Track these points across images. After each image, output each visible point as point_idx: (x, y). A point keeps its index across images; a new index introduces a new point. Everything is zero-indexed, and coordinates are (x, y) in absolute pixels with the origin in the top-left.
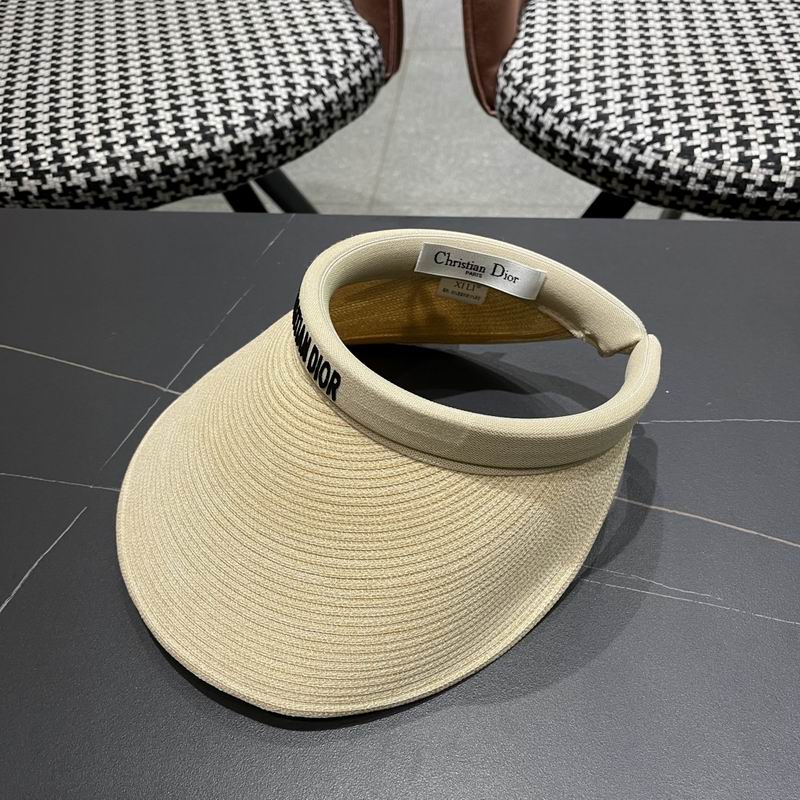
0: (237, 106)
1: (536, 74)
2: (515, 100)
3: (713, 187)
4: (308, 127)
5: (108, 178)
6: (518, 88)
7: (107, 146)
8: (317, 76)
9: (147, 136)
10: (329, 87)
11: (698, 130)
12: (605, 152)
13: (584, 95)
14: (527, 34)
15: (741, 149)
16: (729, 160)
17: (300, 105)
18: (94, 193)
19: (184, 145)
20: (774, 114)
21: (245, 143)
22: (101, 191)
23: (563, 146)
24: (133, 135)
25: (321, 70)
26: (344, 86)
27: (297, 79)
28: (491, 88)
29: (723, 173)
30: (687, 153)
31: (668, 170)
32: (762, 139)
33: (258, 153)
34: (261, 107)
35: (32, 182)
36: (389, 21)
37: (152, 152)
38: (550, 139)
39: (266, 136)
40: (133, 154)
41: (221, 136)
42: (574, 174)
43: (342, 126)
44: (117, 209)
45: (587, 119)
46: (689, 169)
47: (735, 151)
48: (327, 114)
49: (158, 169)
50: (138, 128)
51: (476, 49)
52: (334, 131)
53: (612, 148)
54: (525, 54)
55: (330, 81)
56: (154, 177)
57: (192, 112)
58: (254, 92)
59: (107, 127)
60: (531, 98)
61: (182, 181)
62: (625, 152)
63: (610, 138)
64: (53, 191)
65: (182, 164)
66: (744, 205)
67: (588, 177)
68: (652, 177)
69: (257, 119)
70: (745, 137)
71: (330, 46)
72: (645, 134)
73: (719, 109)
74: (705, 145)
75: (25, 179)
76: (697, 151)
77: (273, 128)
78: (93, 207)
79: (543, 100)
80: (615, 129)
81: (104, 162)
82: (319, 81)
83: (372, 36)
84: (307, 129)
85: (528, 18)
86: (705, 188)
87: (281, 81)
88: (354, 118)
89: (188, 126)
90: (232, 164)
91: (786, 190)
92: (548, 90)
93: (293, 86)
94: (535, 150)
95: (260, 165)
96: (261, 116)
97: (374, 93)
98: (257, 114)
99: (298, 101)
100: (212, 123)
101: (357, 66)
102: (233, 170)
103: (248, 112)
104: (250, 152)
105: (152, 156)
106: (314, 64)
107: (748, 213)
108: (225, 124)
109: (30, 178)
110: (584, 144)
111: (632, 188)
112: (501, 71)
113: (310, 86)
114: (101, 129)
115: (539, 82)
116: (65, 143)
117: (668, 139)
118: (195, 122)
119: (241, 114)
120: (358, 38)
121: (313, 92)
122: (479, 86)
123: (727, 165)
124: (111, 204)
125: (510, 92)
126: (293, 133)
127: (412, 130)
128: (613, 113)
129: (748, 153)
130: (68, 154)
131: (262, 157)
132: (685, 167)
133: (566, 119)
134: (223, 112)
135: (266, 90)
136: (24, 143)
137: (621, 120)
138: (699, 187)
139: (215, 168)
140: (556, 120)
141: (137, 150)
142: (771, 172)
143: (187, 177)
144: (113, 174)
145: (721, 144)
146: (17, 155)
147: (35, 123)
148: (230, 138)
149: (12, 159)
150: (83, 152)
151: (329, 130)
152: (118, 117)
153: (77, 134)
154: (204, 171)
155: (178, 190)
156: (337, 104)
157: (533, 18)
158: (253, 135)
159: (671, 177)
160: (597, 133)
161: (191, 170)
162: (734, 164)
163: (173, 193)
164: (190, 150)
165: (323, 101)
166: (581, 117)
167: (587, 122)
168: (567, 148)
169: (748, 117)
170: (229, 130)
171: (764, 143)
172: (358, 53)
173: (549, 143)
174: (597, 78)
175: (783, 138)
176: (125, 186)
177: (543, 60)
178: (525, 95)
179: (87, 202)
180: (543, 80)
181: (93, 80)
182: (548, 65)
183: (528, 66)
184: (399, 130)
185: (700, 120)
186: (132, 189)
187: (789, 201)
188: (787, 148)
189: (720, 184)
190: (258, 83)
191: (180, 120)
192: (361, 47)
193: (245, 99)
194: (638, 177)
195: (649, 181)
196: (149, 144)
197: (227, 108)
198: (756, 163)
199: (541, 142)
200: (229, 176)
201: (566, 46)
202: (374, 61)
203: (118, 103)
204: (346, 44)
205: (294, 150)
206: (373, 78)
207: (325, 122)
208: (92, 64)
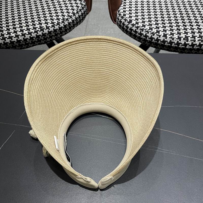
0: (49, 21)
1: (127, 14)
2: (121, 20)
4: (68, 27)
5: (16, 40)
6: (122, 17)
7: (15, 32)
8: (70, 13)
9: (26, 29)
10: (73, 16)
11: (168, 30)
12: (144, 35)
13: (139, 19)
14: (124, 3)
15: (179, 35)
16: (176, 38)
17: (66, 21)
18: (12, 44)
19: (35, 32)
20: (187, 26)
21: (52, 31)
22: (14, 44)
23: (134, 33)
24: (22, 29)
26: (77, 15)
27: (65, 14)
28: (115, 17)
29: (174, 41)
30: (165, 36)
31: (160, 40)
32: (184, 32)
33: (55, 34)
34: (56, 21)
37: (27, 33)
38: (130, 31)
39: (57, 29)
41: (45, 29)
42: (136, 40)
43: (77, 26)
44: (18, 49)
45: (140, 26)
46: (165, 40)
47: (177, 35)
48: (73, 23)
49: (29, 38)
50: (23, 27)
51: (111, 7)
52: (75, 28)
53: (146, 34)
54: (124, 8)
55: (73, 14)
56: (28, 40)
57: (38, 23)
58: (54, 17)
59: (15, 27)
61: (35, 41)
62: (149, 35)
63: (146, 31)
64: (1, 44)
65: (35, 37)
66: (179, 50)
67: (140, 41)
68: (156, 42)
69: (55, 25)
70: (180, 32)
71: (73, 5)
72: (154, 30)
73: (173, 24)
74: (170, 34)
76: (168, 35)
77: (59, 27)
78: (12, 48)
79: (129, 21)
80: (147, 29)
81: (14, 36)
82: (71, 14)
83: (84, 2)
86: (170, 45)
87: (61, 14)
88: (80, 24)
89: (37, 27)
90: (48, 36)
91: (189, 46)
92: (130, 18)
93: (64, 16)
94: (126, 33)
95: (56, 37)
96: (56, 24)
97: (85, 17)
98: (55, 23)
99: (65, 20)
100: (43, 26)
101: (80, 10)
102: (49, 38)
103: (52, 23)
104: (53, 33)
105: (27, 35)
106: (69, 10)
108: (46, 26)
110: (139, 33)
111: (151, 44)
112: (118, 13)
113: (68, 16)
114: (13, 27)
115: (127, 16)
116: (4, 31)
117: (160, 32)
118: (38, 25)
119: (50, 24)
120: (80, 3)
121: (69, 17)
122: (112, 16)
123: (175, 39)
124: (17, 47)
125: (120, 18)
126: (64, 28)
127: (93, 23)
128: (147, 25)
130: (5, 34)
131: (56, 35)
132: (164, 39)
133: (134, 26)
134: (46, 23)
135: (57, 17)
137: (148, 27)
138: (168, 44)
139: (44, 38)
140: (132, 26)
141: (23, 33)
142: (186, 41)
143: (37, 40)
145: (174, 33)
148: (48, 30)
150: (9, 33)
151: (73, 27)
152: (18, 24)
153: (7, 28)
154: (41, 39)
155: (34, 44)
156: (75, 20)
158: (54, 29)
159: (161, 42)
160: (142, 30)
161: (38, 38)
162: (176, 39)
163: (33, 44)
164: (38, 33)
165: (72, 20)
166: (138, 26)
167: (140, 27)
169: (180, 26)
170: (48, 28)
171: (184, 34)
172: (81, 7)
174: (142, 15)
175: (189, 32)
176: (20, 43)
177: (128, 10)
178: (124, 19)
179: (10, 47)
180: (128, 15)
181: (11, 14)
182: (130, 11)
183: (124, 11)
184: (89, 23)
185: (168, 27)
186: (22, 44)
187: (190, 48)
188: (190, 35)
189: (173, 44)
190: (55, 15)
191: (35, 25)
192: (81, 5)
193: (51, 19)
194: (153, 41)
195: (155, 42)
196: (26, 31)
197: (47, 22)
198: (182, 39)
199: (128, 31)
200: (48, 39)
201: (134, 6)
202: (85, 9)
203: (18, 20)
204: (77, 4)
205: (64, 33)
206: (84, 13)
207: (72, 25)
208: (10, 9)
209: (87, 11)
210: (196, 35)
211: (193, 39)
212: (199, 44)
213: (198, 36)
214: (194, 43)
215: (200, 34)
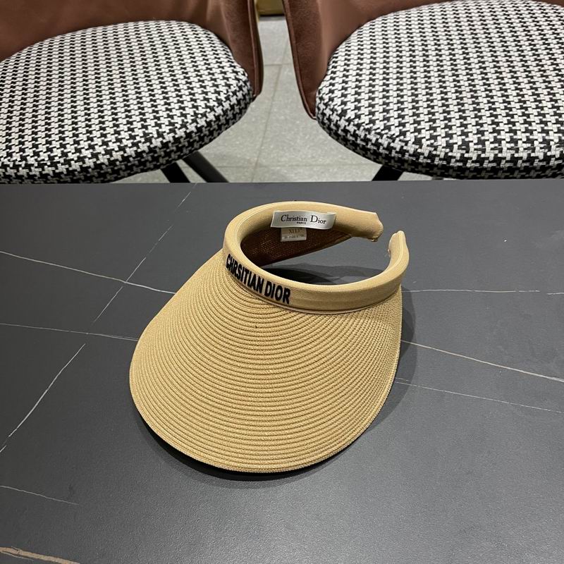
0: (165, 121)
1: (336, 97)
2: (325, 112)
3: (433, 161)
5: (92, 165)
6: (326, 105)
7: (91, 147)
8: (211, 100)
9: (114, 140)
10: (218, 107)
11: (424, 128)
12: (373, 142)
13: (362, 108)
14: (333, 72)
15: (448, 139)
16: (441, 145)
17: (201, 118)
18: (85, 173)
19: (134, 145)
20: (468, 118)
21: (170, 142)
22: (88, 172)
23: (351, 138)
24: (106, 140)
25: (214, 97)
26: (226, 105)
27: (199, 103)
28: (312, 104)
29: (438, 153)
30: (418, 142)
31: (408, 151)
32: (459, 133)
33: (177, 147)
34: (178, 120)
35: (50, 168)
36: (253, 65)
37: (117, 149)
38: (344, 134)
39: (182, 137)
40: (106, 150)
41: (156, 138)
42: (359, 153)
43: (226, 129)
44: (98, 183)
45: (364, 123)
46: (419, 151)
47: (444, 140)
48: (217, 123)
49: (120, 159)
50: (108, 136)
51: (302, 83)
52: (222, 132)
53: (377, 139)
54: (331, 84)
55: (218, 103)
56: (118, 163)
57: (139, 125)
58: (174, 112)
59: (91, 136)
60: (333, 110)
61: (134, 165)
62: (384, 141)
63: (376, 133)
64: (62, 173)
65: (134, 155)
66: (451, 171)
68: (400, 156)
69: (176, 128)
70: (450, 132)
71: (219, 82)
72: (395, 131)
73: (437, 116)
74: (428, 137)
75: (46, 167)
76: (423, 141)
77: (185, 132)
78: (83, 181)
79: (339, 112)
80: (379, 128)
81: (90, 156)
82: (212, 103)
83: (244, 75)
84: (205, 131)
85: (333, 62)
86: (429, 161)
87: (190, 105)
89: (136, 134)
90: (163, 154)
91: (473, 162)
92: (343, 106)
93: (197, 107)
94: (337, 140)
95: (179, 153)
96: (179, 126)
97: (246, 108)
98: (176, 125)
99: (200, 116)
100: (150, 131)
101: (234, 93)
102: (163, 157)
103: (171, 124)
104: (172, 146)
105: (116, 152)
106: (209, 94)
107: (454, 174)
108: (157, 130)
109: (49, 166)
110: (362, 137)
111: (390, 162)
112: (317, 95)
113: (207, 107)
114: (88, 137)
115: (338, 101)
116: (68, 146)
117: (408, 134)
118: (141, 131)
119: (167, 125)
121: (208, 110)
122: (306, 103)
123: (440, 148)
124: (94, 179)
125: (322, 106)
126: (197, 135)
127: (283, 118)
128: (378, 119)
129: (451, 141)
130: (70, 152)
131: (179, 149)
132: (417, 149)
133: (352, 123)
134: (157, 125)
135: (181, 111)
136: (45, 147)
137: (382, 123)
138: (425, 161)
139: (152, 157)
140: (347, 123)
141: (108, 148)
142: (464, 152)
143: (136, 162)
144: (95, 163)
145: (437, 136)
146: (41, 153)
147: (50, 135)
148: (161, 139)
149: (39, 156)
150: (78, 150)
151: (219, 131)
152: (97, 129)
153: (74, 140)
154: (146, 159)
155: (132, 170)
156: (223, 116)
157: (336, 62)
158: (174, 137)
159: (410, 155)
160: (369, 130)
161: (139, 158)
162: (443, 148)
163: (129, 172)
164: (138, 148)
165: (214, 115)
166: (360, 122)
167: (364, 124)
168: (354, 139)
169: (453, 120)
170: (160, 135)
171: (460, 135)
172: (235, 85)
173: (344, 136)
174: (370, 98)
175: (471, 132)
176: (102, 169)
177: (340, 88)
178: (330, 109)
179: (80, 179)
180: (340, 100)
181: (82, 108)
182: (343, 91)
183: (332, 92)
184: (274, 118)
185: (426, 122)
186: (106, 171)
187: (476, 168)
188: (473, 138)
189: (437, 159)
190: (177, 106)
191: (132, 130)
192: (237, 82)
193: (169, 116)
194: (393, 155)
195: (399, 158)
196: (115, 145)
197: (159, 122)
198: (456, 147)
199: (340, 135)
200: (161, 160)
201: (354, 79)
202: (245, 89)
203: (97, 121)
204: (228, 80)
205: (198, 144)
206: (245, 99)
207: (216, 127)
208: (82, 98)
209: (251, 92)
210: (487, 138)
211: (480, 146)
212: (494, 157)
213: (492, 140)
214: (483, 156)
215: (495, 134)
